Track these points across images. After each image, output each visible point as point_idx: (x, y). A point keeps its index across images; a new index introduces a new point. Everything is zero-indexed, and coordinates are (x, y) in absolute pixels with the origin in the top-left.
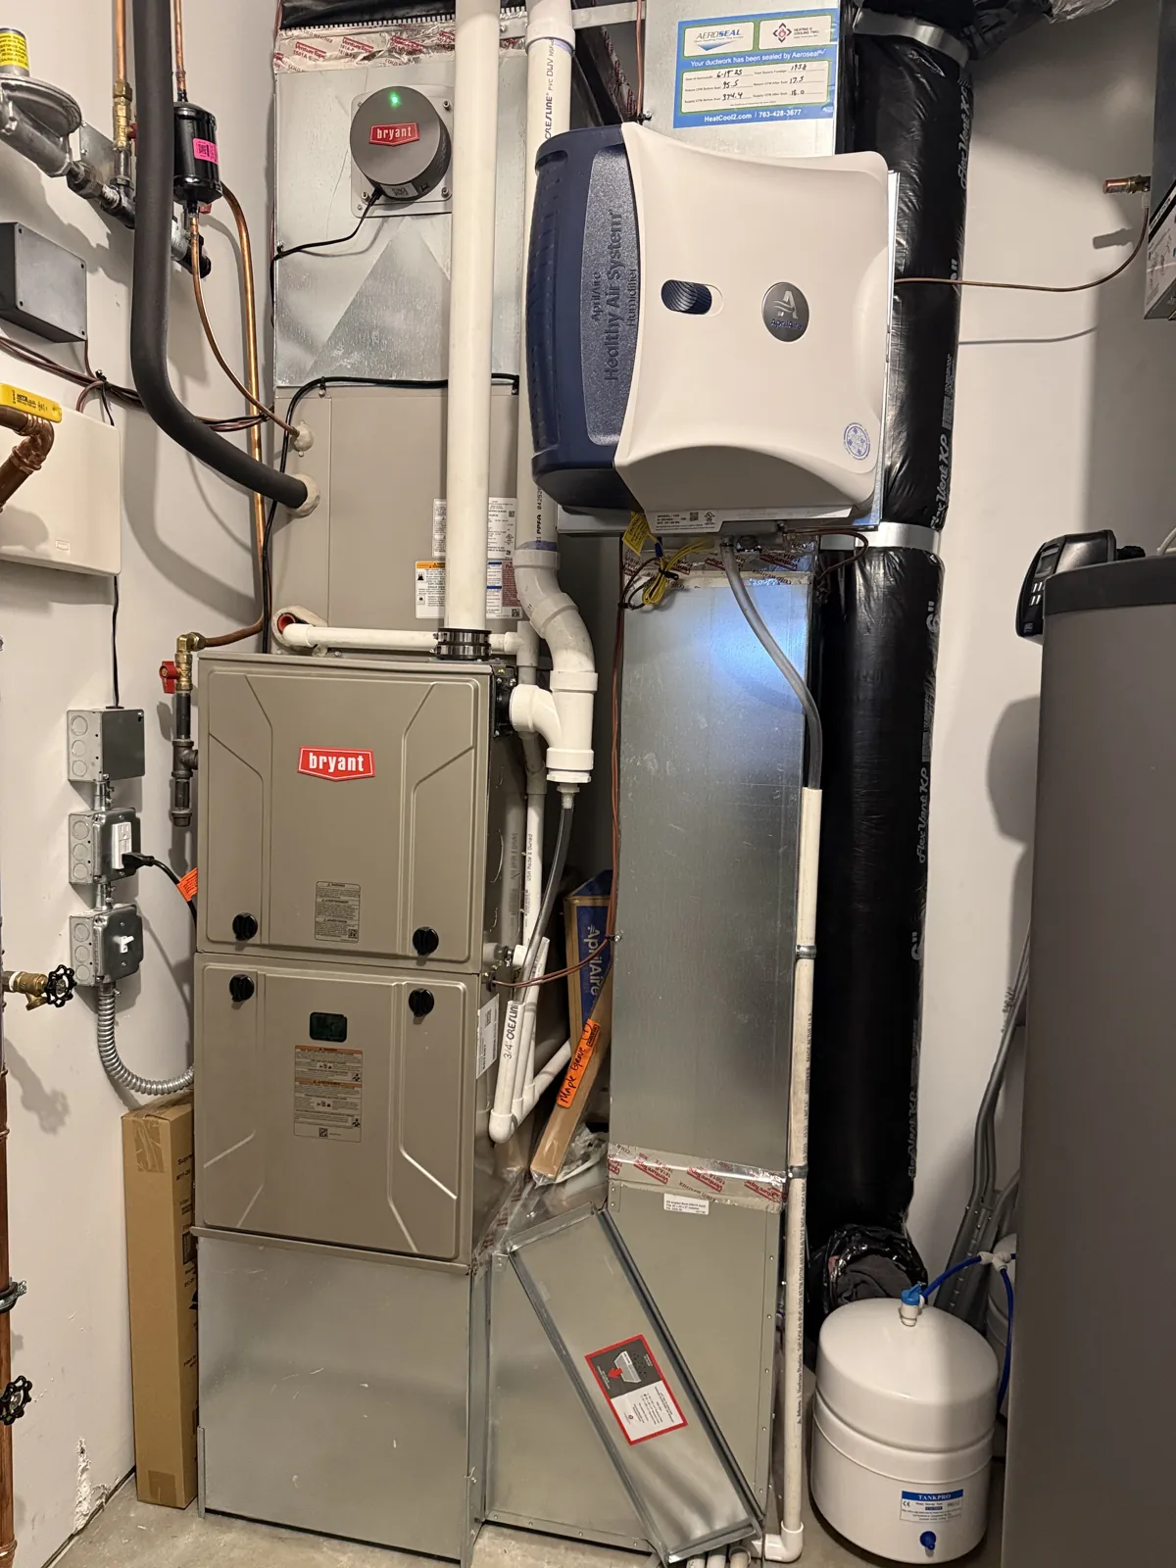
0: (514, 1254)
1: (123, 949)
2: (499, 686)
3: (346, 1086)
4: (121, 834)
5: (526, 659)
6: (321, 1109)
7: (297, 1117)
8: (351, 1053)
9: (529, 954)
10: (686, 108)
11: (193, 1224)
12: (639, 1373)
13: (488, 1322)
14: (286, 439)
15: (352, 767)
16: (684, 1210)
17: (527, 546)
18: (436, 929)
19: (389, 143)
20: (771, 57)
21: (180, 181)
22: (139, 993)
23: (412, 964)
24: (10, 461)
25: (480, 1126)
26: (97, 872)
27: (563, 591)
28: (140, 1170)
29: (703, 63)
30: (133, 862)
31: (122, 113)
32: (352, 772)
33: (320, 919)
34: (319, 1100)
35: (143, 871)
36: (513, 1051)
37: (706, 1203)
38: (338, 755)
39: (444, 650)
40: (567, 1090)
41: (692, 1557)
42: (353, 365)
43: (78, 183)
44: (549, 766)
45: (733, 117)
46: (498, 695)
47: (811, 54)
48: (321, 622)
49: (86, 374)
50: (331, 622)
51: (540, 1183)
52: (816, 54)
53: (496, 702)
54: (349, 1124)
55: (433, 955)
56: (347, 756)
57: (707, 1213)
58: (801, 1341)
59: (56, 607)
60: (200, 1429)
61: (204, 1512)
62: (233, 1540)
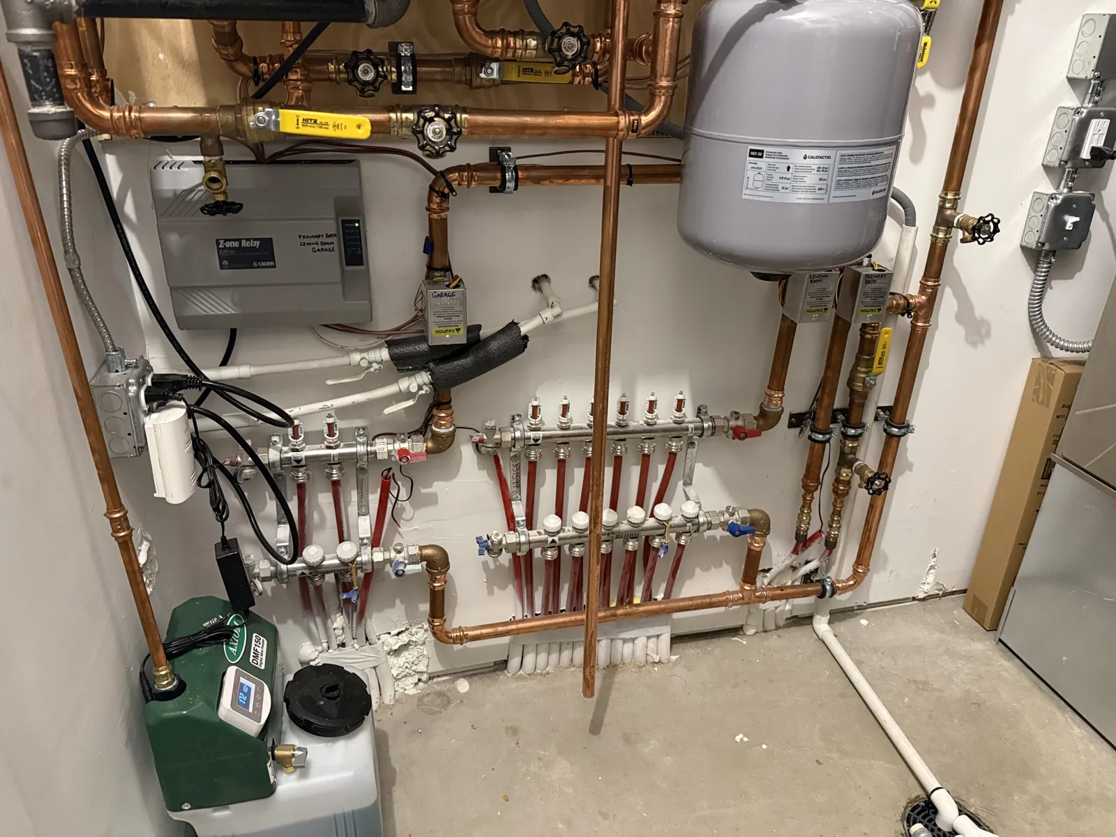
1: (1069, 227)
4: (1097, 129)
11: (1055, 451)
22: (1080, 269)
26: (1067, 158)
28: (1033, 400)
30: (1102, 155)
60: (1012, 590)
61: (998, 640)
62: (1008, 667)
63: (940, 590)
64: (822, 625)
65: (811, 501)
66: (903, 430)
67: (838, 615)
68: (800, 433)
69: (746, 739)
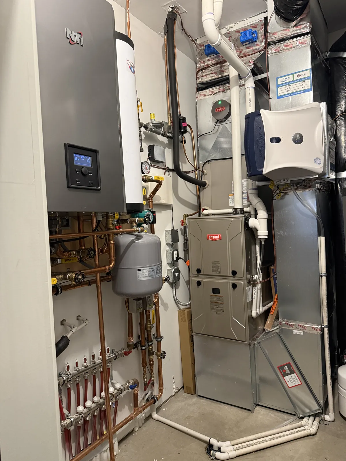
0: (259, 342)
1: (177, 276)
2: (246, 219)
3: (220, 303)
4: (175, 253)
5: (252, 213)
6: (216, 308)
7: (211, 310)
8: (221, 296)
9: (258, 277)
10: (279, 95)
11: (192, 332)
12: (290, 371)
13: (255, 358)
14: (202, 173)
15: (217, 238)
16: (297, 334)
17: (250, 189)
18: (236, 271)
19: (219, 111)
20: (297, 81)
21: (180, 131)
22: (180, 285)
23: (232, 278)
24: (156, 188)
25: (249, 314)
26: (172, 260)
27: (259, 198)
28: (182, 321)
29: (282, 85)
30: (178, 259)
31: (170, 119)
32: (217, 239)
33: (213, 269)
34: (215, 306)
35: (180, 260)
36: (256, 297)
37: (303, 332)
38: (214, 236)
39: (234, 213)
40: (272, 310)
41: (306, 416)
42: (214, 156)
43: (163, 135)
44: (258, 235)
45: (290, 95)
46: (246, 221)
47: (306, 79)
48: (211, 209)
49: (165, 168)
50: (213, 209)
51: (267, 331)
52: (307, 79)
54: (222, 311)
55: (236, 276)
56: (216, 236)
57: (303, 334)
58: (330, 367)
59: (163, 211)
60: (196, 377)
61: (197, 396)
62: (203, 401)
63: (177, 390)
64: (155, 416)
65: (146, 370)
66: (161, 339)
67: (158, 410)
68: (138, 349)
69: (156, 460)
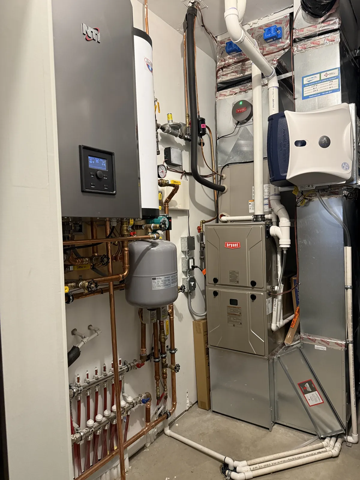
0: (279, 357)
1: (192, 285)
2: (267, 227)
3: (239, 315)
4: (191, 261)
5: (274, 220)
6: (233, 320)
7: (228, 322)
8: (239, 308)
9: (279, 288)
10: (305, 95)
11: (208, 345)
12: (311, 389)
13: (274, 374)
14: (221, 178)
15: (236, 246)
16: (320, 349)
17: (272, 195)
18: (255, 281)
19: (240, 112)
20: (324, 81)
21: (199, 133)
22: (195, 295)
23: (251, 289)
24: (172, 192)
25: (269, 327)
26: (187, 269)
27: (282, 204)
28: (197, 333)
29: (308, 85)
30: (194, 267)
31: (188, 120)
32: (236, 247)
33: (231, 279)
34: (233, 318)
35: (195, 269)
36: (276, 310)
37: (326, 348)
38: (233, 243)
39: (255, 220)
40: (293, 324)
41: (328, 437)
42: (234, 160)
43: (181, 137)
44: (280, 244)
45: (316, 95)
46: (267, 228)
47: (334, 78)
48: (229, 215)
49: (182, 171)
50: (231, 216)
51: (287, 346)
53: (267, 230)
54: (239, 324)
55: (255, 287)
56: (234, 244)
57: (326, 350)
58: (354, 386)
59: (178, 217)
60: (211, 392)
61: (212, 411)
62: (218, 417)
63: (191, 404)
64: (168, 431)
65: (159, 383)
66: (175, 351)
67: (171, 425)
68: (151, 361)
69: (169, 478)
